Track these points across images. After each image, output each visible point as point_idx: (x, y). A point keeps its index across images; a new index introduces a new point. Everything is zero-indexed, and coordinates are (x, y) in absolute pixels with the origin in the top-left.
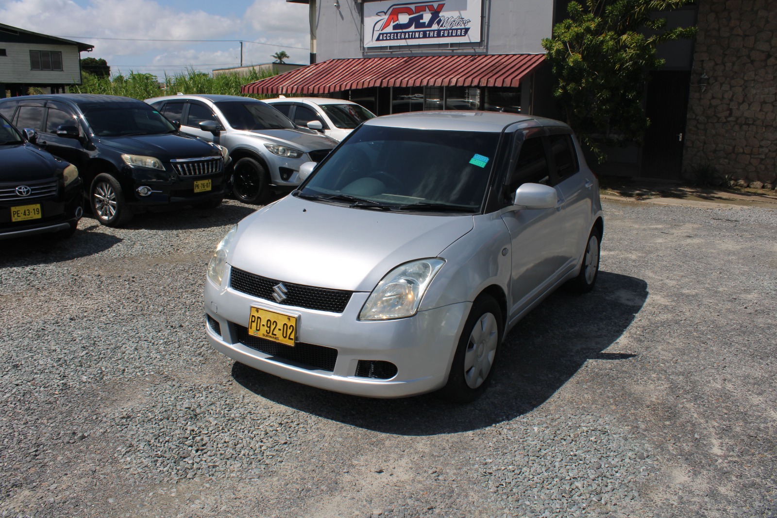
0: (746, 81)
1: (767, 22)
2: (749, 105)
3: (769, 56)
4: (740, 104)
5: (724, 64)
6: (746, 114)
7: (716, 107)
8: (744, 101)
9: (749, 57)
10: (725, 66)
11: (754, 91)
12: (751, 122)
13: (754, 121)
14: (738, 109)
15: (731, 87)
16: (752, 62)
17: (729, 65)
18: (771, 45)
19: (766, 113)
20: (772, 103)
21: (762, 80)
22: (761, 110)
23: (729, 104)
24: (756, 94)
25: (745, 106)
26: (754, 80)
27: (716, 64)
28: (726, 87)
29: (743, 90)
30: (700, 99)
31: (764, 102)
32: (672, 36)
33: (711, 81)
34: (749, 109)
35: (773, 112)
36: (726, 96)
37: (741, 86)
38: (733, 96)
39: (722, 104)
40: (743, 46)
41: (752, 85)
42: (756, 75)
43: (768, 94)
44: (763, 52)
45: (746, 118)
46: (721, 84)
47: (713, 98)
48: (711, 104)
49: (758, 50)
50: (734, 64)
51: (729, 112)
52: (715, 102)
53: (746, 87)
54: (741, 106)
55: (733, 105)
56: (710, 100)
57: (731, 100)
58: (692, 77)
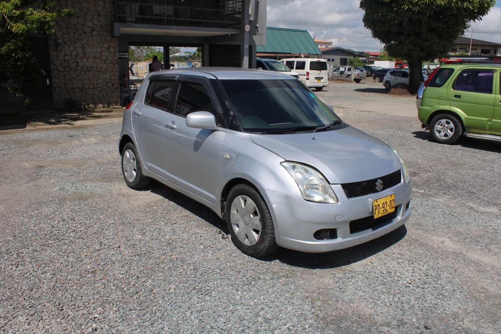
0: (83, 45)
1: (88, 10)
2: (87, 59)
3: (93, 30)
4: (82, 59)
5: (68, 34)
6: (87, 65)
7: (68, 61)
8: (84, 57)
9: (83, 30)
10: (69, 35)
11: (88, 51)
12: (90, 69)
13: (92, 69)
14: (82, 61)
15: (75, 48)
16: (85, 33)
17: (72, 34)
18: (93, 23)
19: (97, 64)
20: (99, 58)
21: (91, 44)
22: (94, 62)
23: (76, 59)
24: (90, 52)
25: (85, 60)
26: (88, 44)
27: (64, 34)
28: (72, 48)
29: (83, 50)
30: (57, 56)
31: (95, 57)
32: (62, 15)
33: (63, 44)
34: (87, 61)
35: (100, 63)
36: (73, 54)
37: (81, 48)
38: (77, 54)
39: (71, 59)
40: (78, 23)
41: (87, 47)
42: (88, 41)
43: (96, 52)
44: (90, 27)
45: (87, 67)
46: (69, 47)
47: (65, 55)
48: (65, 59)
49: (87, 26)
50: (74, 34)
51: (76, 64)
52: (67, 58)
53: (84, 48)
54: (83, 60)
55: (78, 60)
56: (64, 57)
57: (76, 56)
58: (50, 42)
